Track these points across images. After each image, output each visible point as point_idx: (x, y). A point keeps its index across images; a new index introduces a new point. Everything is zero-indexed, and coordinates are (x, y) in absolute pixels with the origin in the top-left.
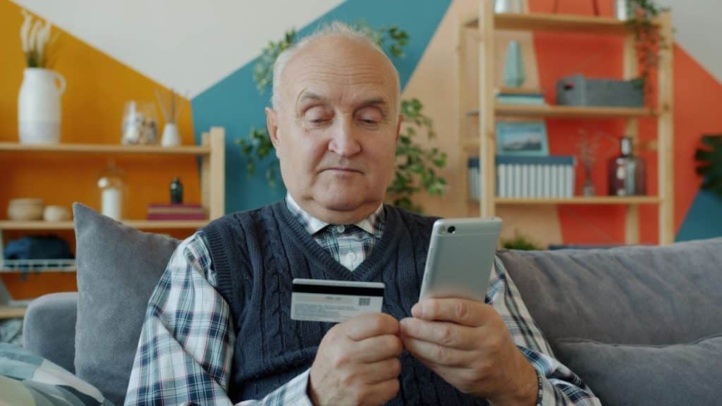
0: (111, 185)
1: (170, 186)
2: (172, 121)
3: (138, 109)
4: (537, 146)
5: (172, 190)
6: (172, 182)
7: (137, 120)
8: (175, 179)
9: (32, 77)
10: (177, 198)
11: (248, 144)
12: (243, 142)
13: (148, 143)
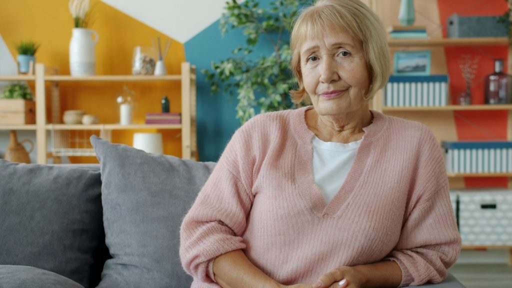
0: (125, 102)
1: (161, 101)
2: (161, 59)
3: (142, 52)
4: (423, 68)
5: (163, 104)
6: (162, 99)
7: (141, 59)
8: (164, 97)
9: (77, 34)
10: (166, 109)
11: (210, 73)
12: (206, 72)
13: (147, 74)
